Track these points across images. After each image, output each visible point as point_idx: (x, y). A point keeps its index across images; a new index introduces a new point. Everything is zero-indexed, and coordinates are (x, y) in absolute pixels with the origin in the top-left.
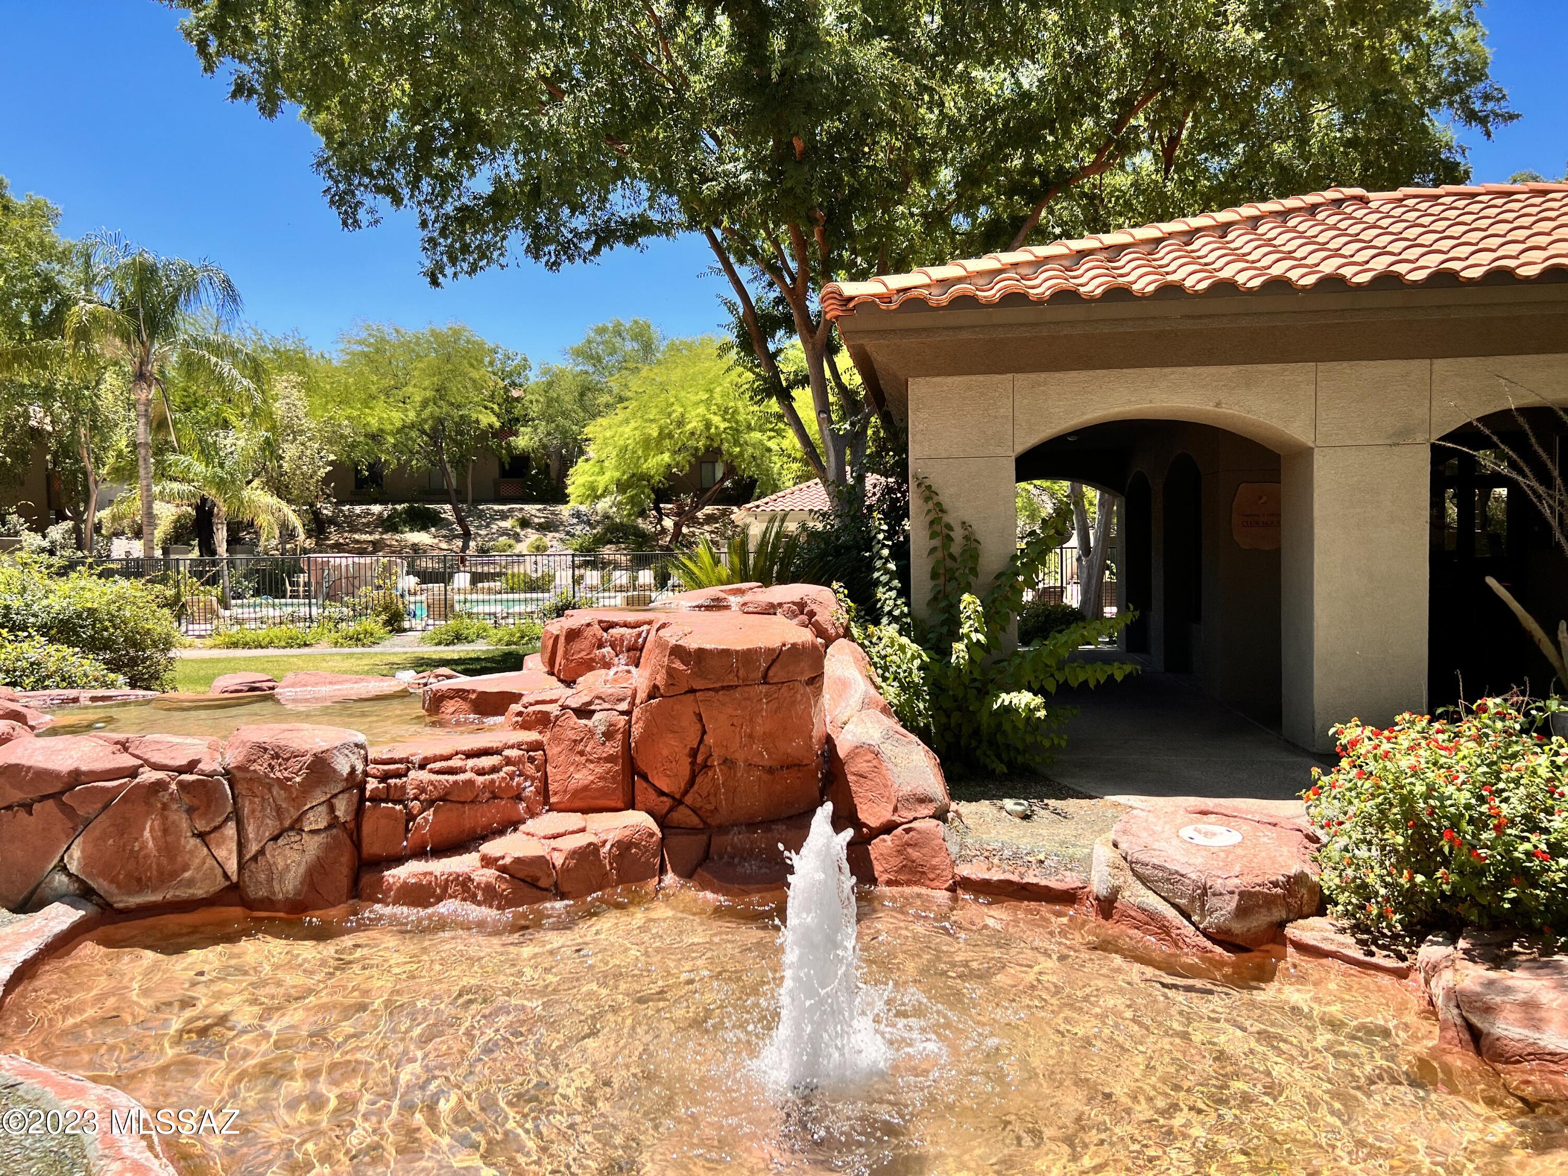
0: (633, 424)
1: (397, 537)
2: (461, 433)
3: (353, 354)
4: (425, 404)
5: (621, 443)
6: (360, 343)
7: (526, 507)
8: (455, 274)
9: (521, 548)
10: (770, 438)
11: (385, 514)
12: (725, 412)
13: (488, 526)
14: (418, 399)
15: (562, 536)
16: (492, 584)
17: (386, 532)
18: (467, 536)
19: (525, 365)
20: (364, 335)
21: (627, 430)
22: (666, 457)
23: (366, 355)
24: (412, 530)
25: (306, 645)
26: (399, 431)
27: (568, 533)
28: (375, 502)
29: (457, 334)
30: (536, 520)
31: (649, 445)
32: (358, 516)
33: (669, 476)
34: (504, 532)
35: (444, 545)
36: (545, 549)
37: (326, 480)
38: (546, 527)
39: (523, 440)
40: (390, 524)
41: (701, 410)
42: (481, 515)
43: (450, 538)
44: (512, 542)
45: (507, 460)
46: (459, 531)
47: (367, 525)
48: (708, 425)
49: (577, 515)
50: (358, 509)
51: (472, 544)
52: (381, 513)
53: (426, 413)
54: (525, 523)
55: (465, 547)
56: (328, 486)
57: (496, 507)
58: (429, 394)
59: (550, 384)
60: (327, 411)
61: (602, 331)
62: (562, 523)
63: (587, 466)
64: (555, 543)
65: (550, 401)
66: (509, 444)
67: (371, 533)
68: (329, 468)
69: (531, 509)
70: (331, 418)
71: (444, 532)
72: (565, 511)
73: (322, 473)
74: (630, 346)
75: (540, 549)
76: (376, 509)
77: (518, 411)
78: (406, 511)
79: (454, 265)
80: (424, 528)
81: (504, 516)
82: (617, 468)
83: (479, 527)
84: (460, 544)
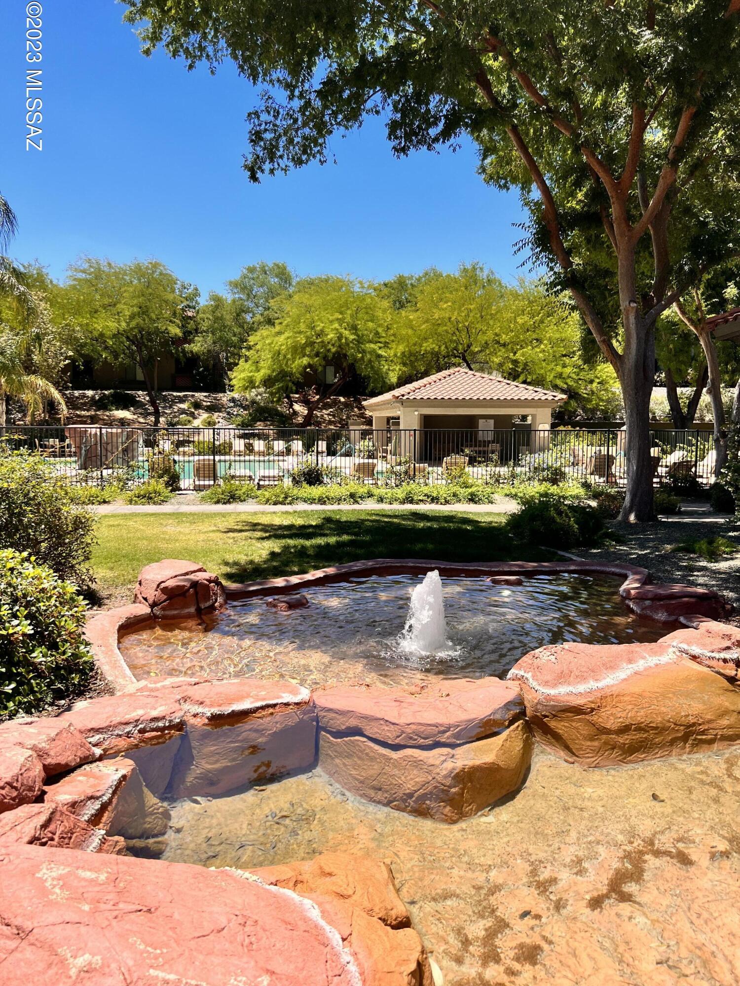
0: (287, 334)
1: (107, 413)
2: (151, 340)
3: (80, 280)
4: (132, 317)
5: (277, 348)
6: (84, 271)
7: (197, 394)
8: (272, 171)
9: (197, 423)
10: (380, 348)
11: (97, 397)
12: (354, 328)
13: (170, 407)
14: (127, 313)
15: (225, 415)
16: (186, 449)
17: (99, 410)
18: (157, 414)
19: (196, 293)
20: (86, 266)
21: (282, 339)
22: (305, 361)
23: (87, 281)
24: (117, 409)
25: (105, 502)
26: (114, 336)
27: (229, 413)
28: (88, 389)
29: (156, 266)
30: (205, 404)
31: (297, 350)
32: (77, 398)
33: (304, 374)
34: (183, 412)
35: (142, 420)
36: (215, 424)
37: (65, 370)
38: (213, 408)
39: (197, 346)
40: (102, 404)
41: (336, 325)
42: (165, 400)
43: (146, 415)
44: (191, 419)
45: (183, 360)
46: (151, 409)
47: (85, 404)
48: (340, 338)
49: (233, 400)
50: (77, 393)
51: (162, 419)
52: (93, 397)
53: (133, 324)
54: (197, 405)
55: (157, 422)
56: (65, 374)
57: (175, 394)
58: (136, 309)
59: (217, 307)
60: (64, 319)
61: (252, 270)
62: (223, 406)
63: (247, 366)
64: (221, 421)
65: (217, 319)
66: (183, 350)
67: (88, 410)
68: (67, 362)
69: (200, 396)
70: (66, 325)
71: (140, 411)
72: (224, 398)
73: (62, 365)
74: (274, 281)
75: (210, 424)
76: (90, 393)
77: (191, 325)
78: (111, 395)
79: (272, 161)
80: (125, 407)
81: (182, 400)
82: (269, 368)
83: (164, 408)
84: (153, 419)
